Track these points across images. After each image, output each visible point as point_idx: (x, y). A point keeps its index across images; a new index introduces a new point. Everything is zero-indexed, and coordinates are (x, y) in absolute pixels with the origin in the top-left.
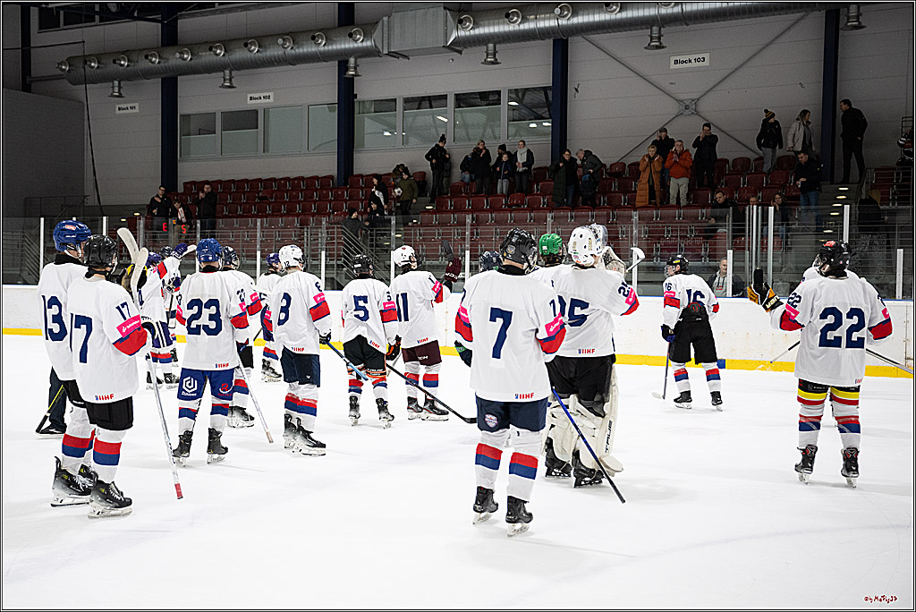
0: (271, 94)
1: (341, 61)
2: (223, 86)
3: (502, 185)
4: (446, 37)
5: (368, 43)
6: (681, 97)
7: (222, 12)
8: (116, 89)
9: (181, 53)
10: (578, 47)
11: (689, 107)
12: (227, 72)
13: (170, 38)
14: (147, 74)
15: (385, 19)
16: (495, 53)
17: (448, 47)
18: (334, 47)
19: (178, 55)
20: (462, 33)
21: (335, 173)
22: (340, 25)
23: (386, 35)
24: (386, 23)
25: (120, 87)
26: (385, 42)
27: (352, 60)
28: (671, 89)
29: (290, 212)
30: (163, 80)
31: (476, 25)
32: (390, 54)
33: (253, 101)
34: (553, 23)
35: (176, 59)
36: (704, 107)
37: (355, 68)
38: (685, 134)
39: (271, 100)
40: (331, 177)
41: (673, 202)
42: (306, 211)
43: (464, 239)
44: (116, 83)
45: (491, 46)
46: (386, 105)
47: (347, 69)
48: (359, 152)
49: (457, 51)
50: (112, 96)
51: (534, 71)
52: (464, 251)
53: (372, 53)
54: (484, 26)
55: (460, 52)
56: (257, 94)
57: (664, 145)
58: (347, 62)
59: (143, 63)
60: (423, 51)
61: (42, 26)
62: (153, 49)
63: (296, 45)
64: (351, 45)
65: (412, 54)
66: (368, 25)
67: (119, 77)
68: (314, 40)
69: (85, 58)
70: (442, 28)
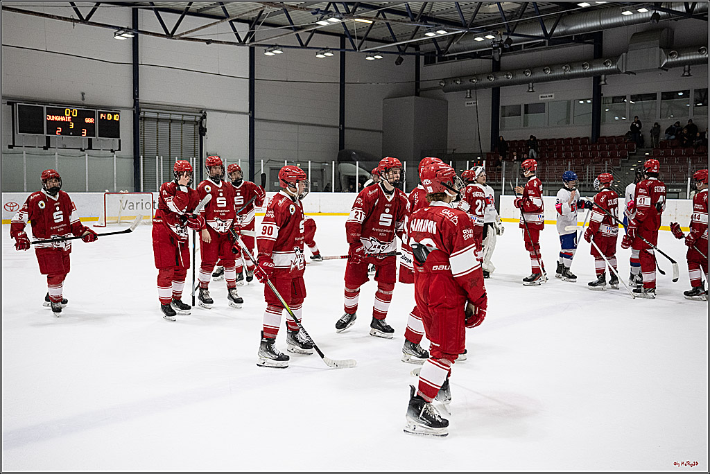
0: (553, 95)
1: (597, 78)
2: (528, 91)
4: (661, 62)
5: (614, 67)
7: (525, 52)
8: (469, 94)
9: (507, 75)
12: (531, 84)
13: (497, 68)
14: (486, 86)
15: (624, 54)
16: (689, 70)
17: (662, 68)
18: (594, 69)
19: (505, 76)
20: (670, 60)
21: (590, 136)
22: (595, 58)
23: (624, 63)
24: (624, 57)
25: (470, 93)
26: (624, 66)
27: (603, 76)
29: (559, 157)
30: (493, 89)
31: (679, 56)
32: (626, 73)
33: (543, 99)
35: (502, 78)
37: (605, 80)
39: (553, 98)
40: (588, 138)
43: (687, 172)
44: (469, 91)
45: (687, 66)
46: (618, 99)
47: (601, 81)
48: (603, 124)
49: (665, 70)
50: (466, 97)
52: (687, 177)
53: (617, 72)
54: (684, 56)
55: (667, 70)
56: (545, 95)
58: (600, 77)
59: (485, 81)
60: (647, 71)
61: (426, 63)
62: (490, 73)
63: (572, 69)
64: (604, 68)
65: (639, 71)
66: (614, 58)
67: (471, 88)
68: (583, 66)
69: (454, 79)
70: (657, 59)
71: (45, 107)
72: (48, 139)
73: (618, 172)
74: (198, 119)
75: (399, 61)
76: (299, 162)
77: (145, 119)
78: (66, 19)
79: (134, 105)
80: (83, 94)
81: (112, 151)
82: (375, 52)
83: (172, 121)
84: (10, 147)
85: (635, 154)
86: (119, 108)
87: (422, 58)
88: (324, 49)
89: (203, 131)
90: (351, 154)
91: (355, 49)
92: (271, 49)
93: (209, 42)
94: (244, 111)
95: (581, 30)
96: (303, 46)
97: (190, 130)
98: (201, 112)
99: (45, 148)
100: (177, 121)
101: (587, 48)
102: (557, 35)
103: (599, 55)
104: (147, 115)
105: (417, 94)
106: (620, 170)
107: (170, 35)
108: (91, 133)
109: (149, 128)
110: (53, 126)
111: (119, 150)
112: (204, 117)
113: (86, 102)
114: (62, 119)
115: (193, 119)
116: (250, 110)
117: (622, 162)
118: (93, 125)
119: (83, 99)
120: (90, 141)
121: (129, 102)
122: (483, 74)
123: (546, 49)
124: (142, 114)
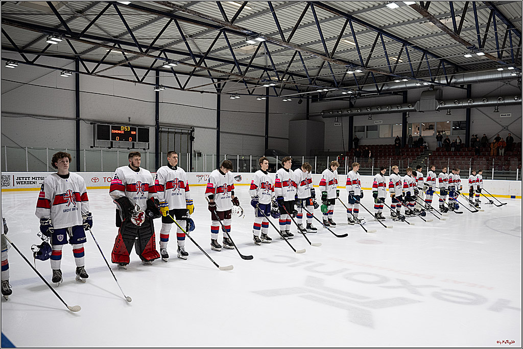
1: (404, 113)
2: (369, 119)
3: (453, 149)
4: (436, 107)
5: (413, 108)
6: (503, 125)
7: (367, 98)
8: (336, 119)
9: (357, 110)
10: (473, 111)
11: (506, 128)
13: (351, 106)
14: (346, 115)
16: (450, 112)
17: (437, 110)
18: (403, 109)
20: (441, 106)
22: (403, 103)
23: (418, 106)
24: (418, 103)
26: (418, 108)
27: (408, 113)
28: (500, 123)
30: (350, 117)
31: (445, 104)
32: (419, 111)
33: (376, 123)
34: (467, 104)
35: (355, 111)
36: (509, 128)
37: (408, 115)
38: (504, 136)
41: (500, 155)
42: (385, 155)
45: (449, 110)
47: (406, 115)
50: (335, 121)
51: (461, 117)
53: (414, 111)
54: (447, 104)
55: (439, 111)
56: (377, 121)
57: (498, 139)
58: (406, 113)
59: (345, 112)
60: (429, 111)
61: (313, 101)
62: (347, 108)
63: (392, 108)
64: (408, 108)
65: (425, 111)
66: (413, 104)
67: (338, 116)
68: (397, 107)
69: (329, 111)
70: (434, 105)
71: (111, 126)
72: (112, 143)
73: (414, 163)
74: (190, 132)
75: (300, 102)
76: (243, 156)
77: (162, 131)
78: (131, 81)
79: (156, 124)
80: (129, 118)
81: (144, 149)
82: (288, 97)
83: (176, 133)
84: (92, 147)
85: (424, 154)
86: (149, 125)
87: (310, 100)
88: (261, 95)
89: (192, 139)
90: (272, 152)
91: (277, 96)
92: (234, 95)
93: (202, 92)
94: (214, 127)
95: (396, 89)
96: (250, 94)
97: (185, 137)
98: (191, 128)
99: (109, 148)
100: (172, 132)
101: (400, 97)
102: (384, 90)
103: (405, 102)
104: (163, 129)
105: (308, 119)
106: (416, 162)
107: (182, 89)
108: (134, 140)
109: (164, 136)
110: (114, 135)
111: (148, 149)
112: (193, 131)
113: (131, 123)
114: (119, 132)
115: (187, 131)
116: (217, 126)
117: (417, 158)
118: (135, 135)
119: (130, 121)
120: (133, 144)
121: (154, 123)
122: (344, 109)
123: (378, 96)
124: (160, 129)
